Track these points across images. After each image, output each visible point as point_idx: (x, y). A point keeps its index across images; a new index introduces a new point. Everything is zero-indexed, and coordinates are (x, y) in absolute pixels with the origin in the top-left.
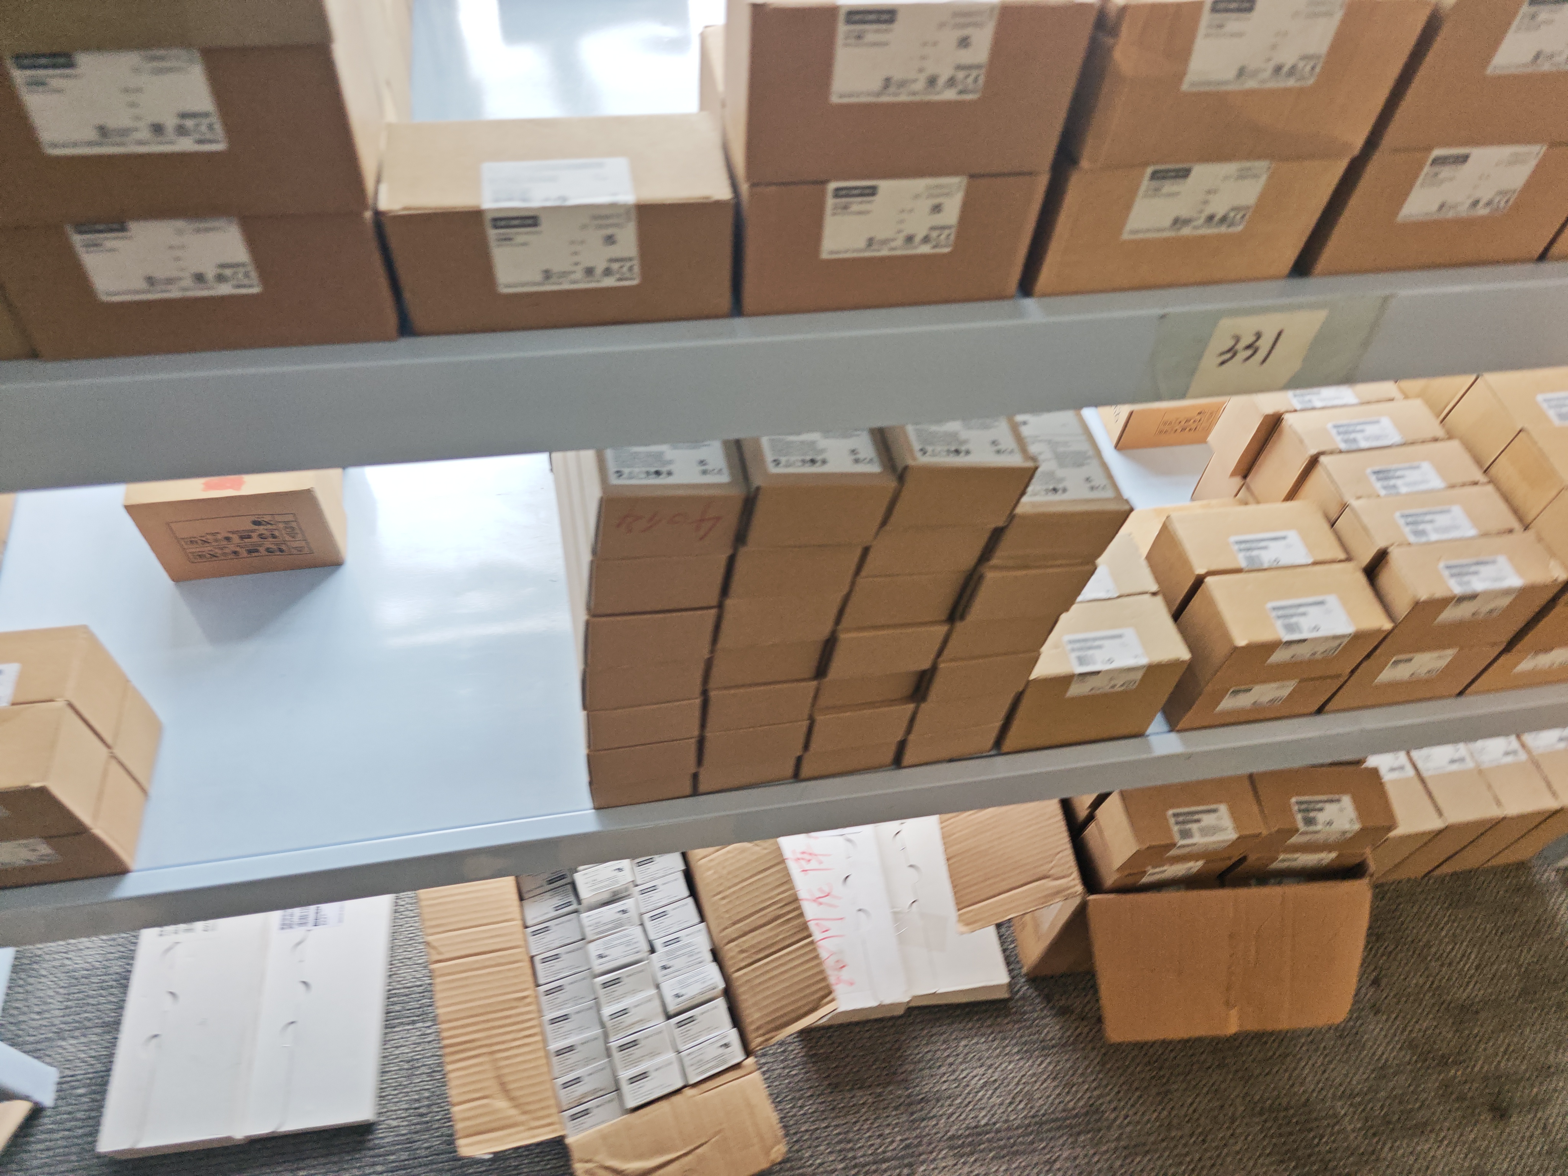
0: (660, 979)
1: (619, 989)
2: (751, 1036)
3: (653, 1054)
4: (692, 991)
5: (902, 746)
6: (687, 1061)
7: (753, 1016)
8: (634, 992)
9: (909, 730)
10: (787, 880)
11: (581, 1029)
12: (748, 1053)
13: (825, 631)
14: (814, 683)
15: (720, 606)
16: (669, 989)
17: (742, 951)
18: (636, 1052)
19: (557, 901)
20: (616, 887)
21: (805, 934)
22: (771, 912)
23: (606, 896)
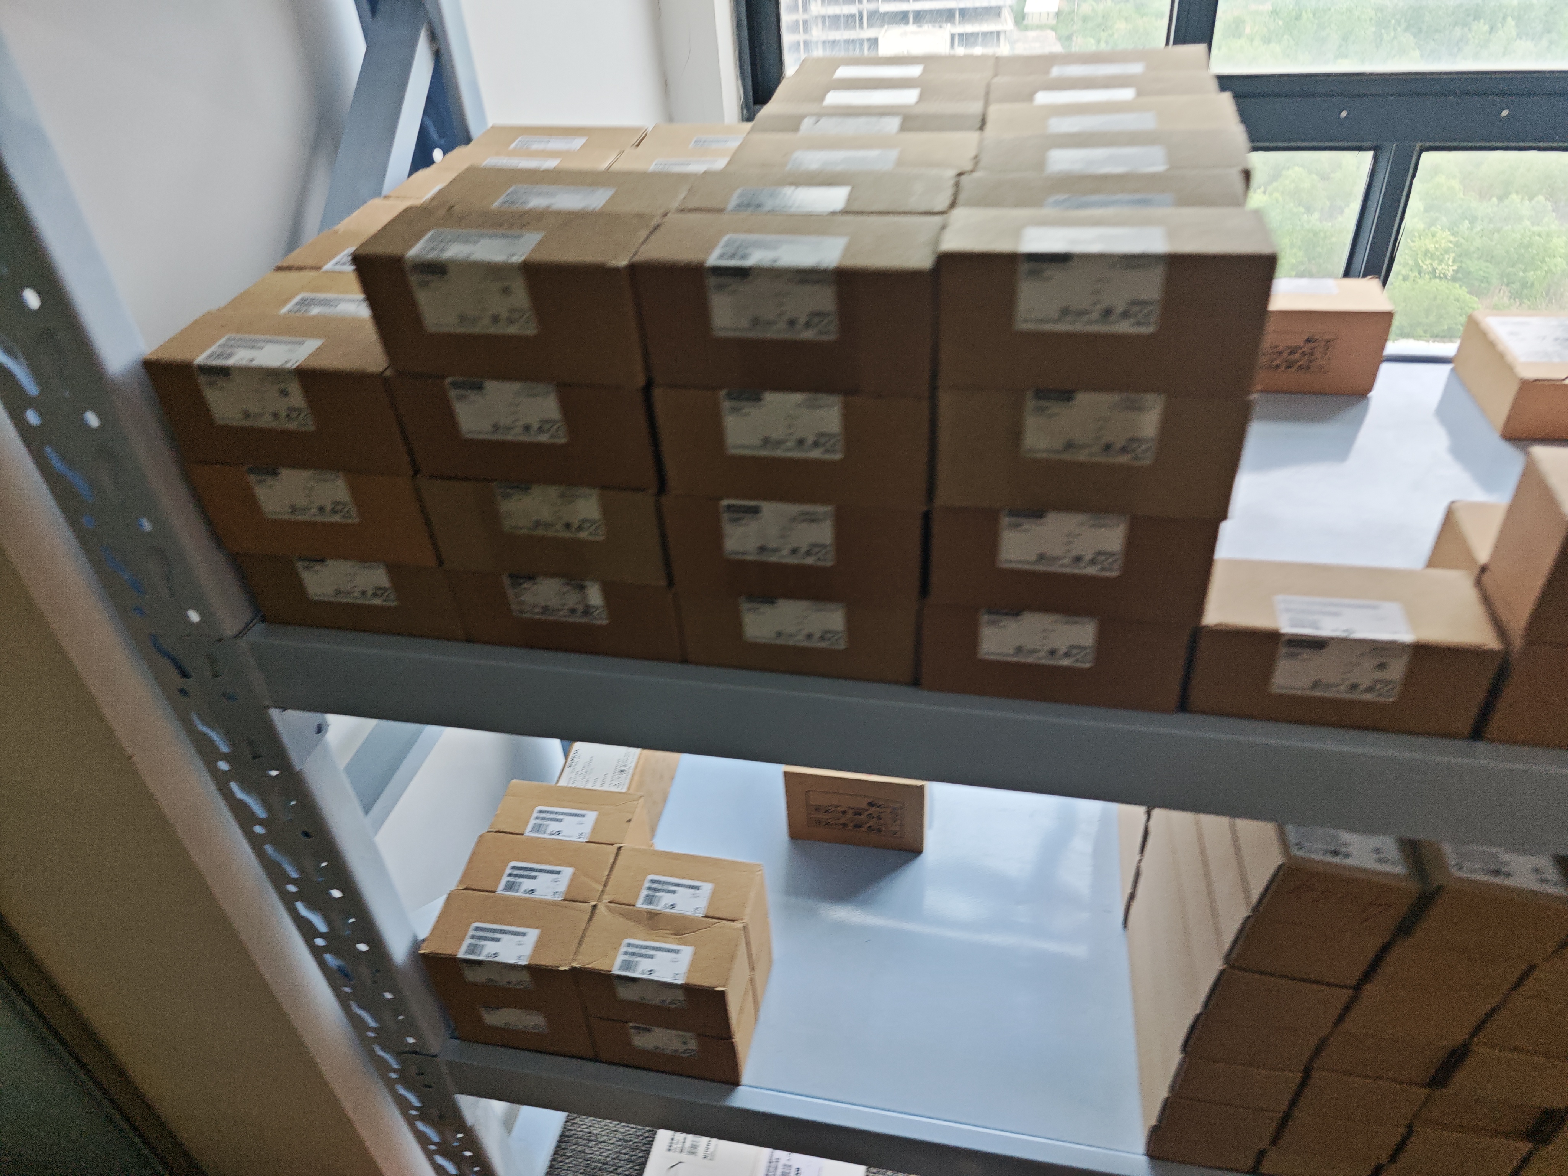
13: (1457, 1038)
14: (1426, 1091)
15: (1358, 988)
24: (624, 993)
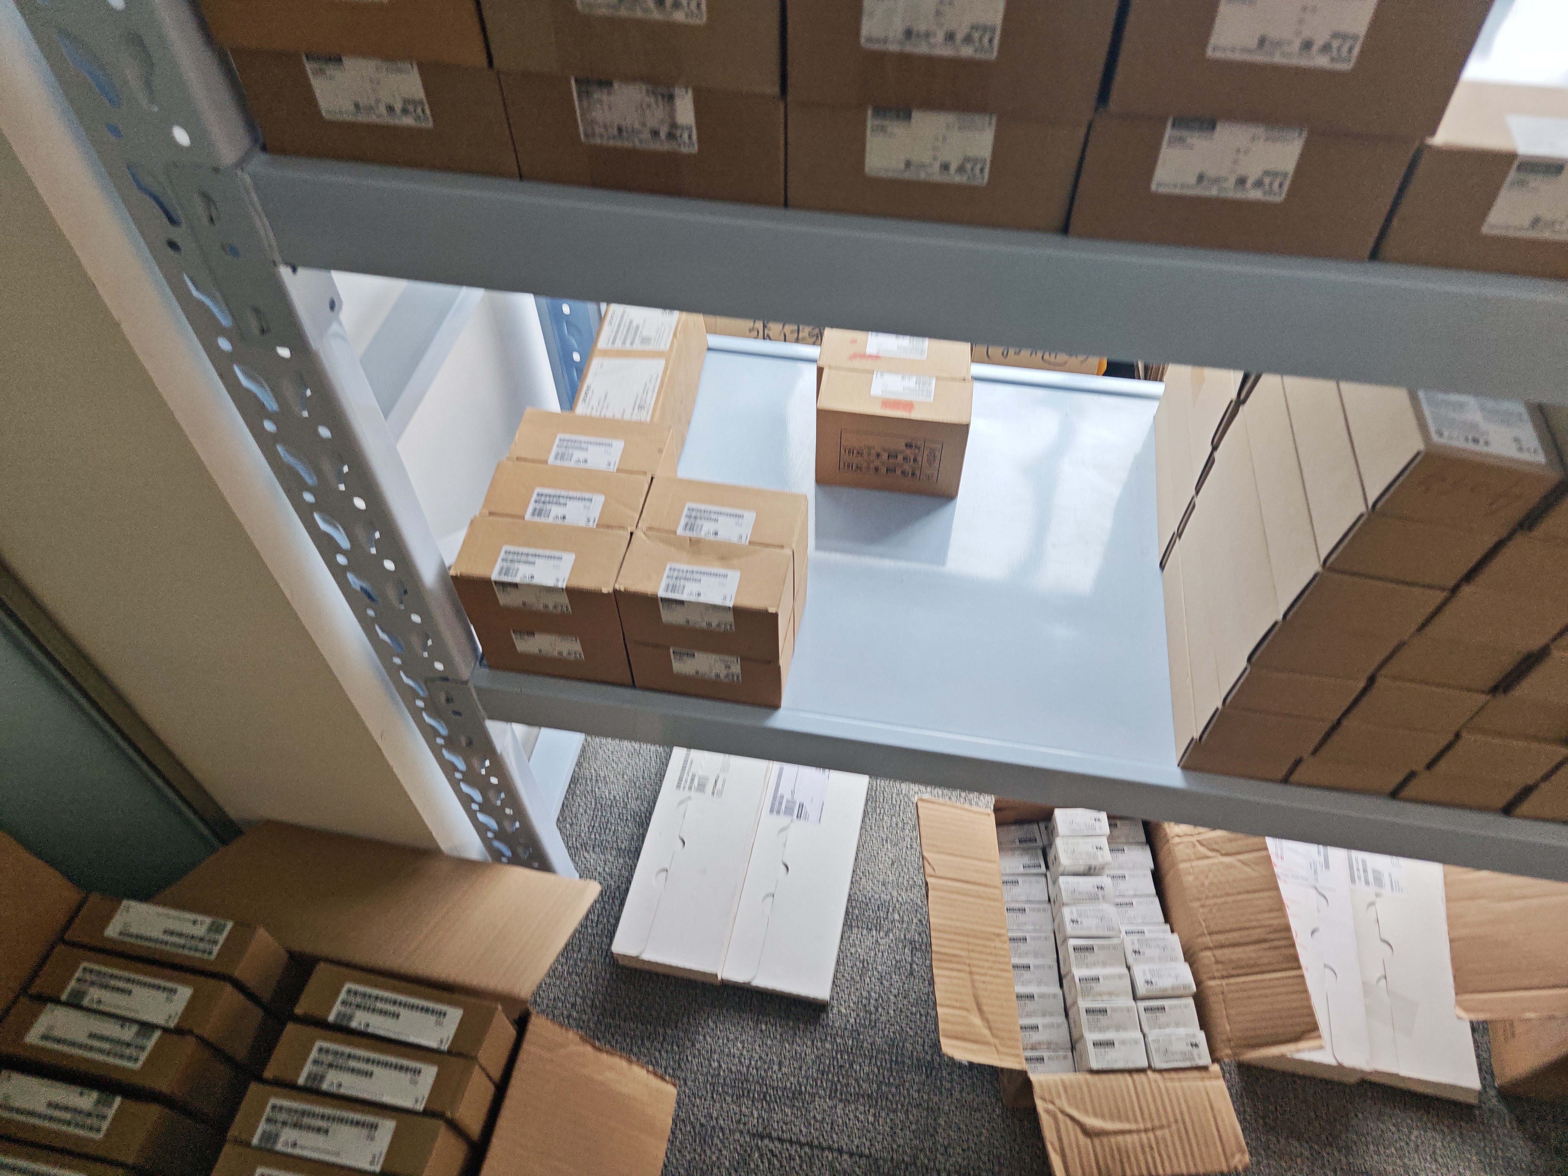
0: (1130, 961)
1: (1090, 957)
2: (1219, 1045)
3: (1118, 1028)
4: (1165, 982)
5: (1527, 791)
6: (1152, 1047)
7: (1224, 1027)
8: (1104, 964)
9: (1546, 777)
10: (1279, 907)
11: (1040, 983)
12: (1214, 1061)
13: (1535, 643)
14: (1483, 698)
15: (1455, 590)
16: (1141, 973)
17: (1217, 962)
18: (1104, 1020)
19: (1026, 860)
20: (1093, 863)
21: (1295, 965)
22: (1256, 934)
23: (1081, 869)
24: (667, 616)
